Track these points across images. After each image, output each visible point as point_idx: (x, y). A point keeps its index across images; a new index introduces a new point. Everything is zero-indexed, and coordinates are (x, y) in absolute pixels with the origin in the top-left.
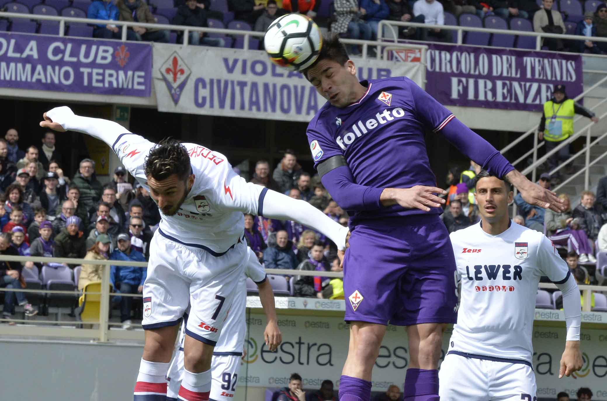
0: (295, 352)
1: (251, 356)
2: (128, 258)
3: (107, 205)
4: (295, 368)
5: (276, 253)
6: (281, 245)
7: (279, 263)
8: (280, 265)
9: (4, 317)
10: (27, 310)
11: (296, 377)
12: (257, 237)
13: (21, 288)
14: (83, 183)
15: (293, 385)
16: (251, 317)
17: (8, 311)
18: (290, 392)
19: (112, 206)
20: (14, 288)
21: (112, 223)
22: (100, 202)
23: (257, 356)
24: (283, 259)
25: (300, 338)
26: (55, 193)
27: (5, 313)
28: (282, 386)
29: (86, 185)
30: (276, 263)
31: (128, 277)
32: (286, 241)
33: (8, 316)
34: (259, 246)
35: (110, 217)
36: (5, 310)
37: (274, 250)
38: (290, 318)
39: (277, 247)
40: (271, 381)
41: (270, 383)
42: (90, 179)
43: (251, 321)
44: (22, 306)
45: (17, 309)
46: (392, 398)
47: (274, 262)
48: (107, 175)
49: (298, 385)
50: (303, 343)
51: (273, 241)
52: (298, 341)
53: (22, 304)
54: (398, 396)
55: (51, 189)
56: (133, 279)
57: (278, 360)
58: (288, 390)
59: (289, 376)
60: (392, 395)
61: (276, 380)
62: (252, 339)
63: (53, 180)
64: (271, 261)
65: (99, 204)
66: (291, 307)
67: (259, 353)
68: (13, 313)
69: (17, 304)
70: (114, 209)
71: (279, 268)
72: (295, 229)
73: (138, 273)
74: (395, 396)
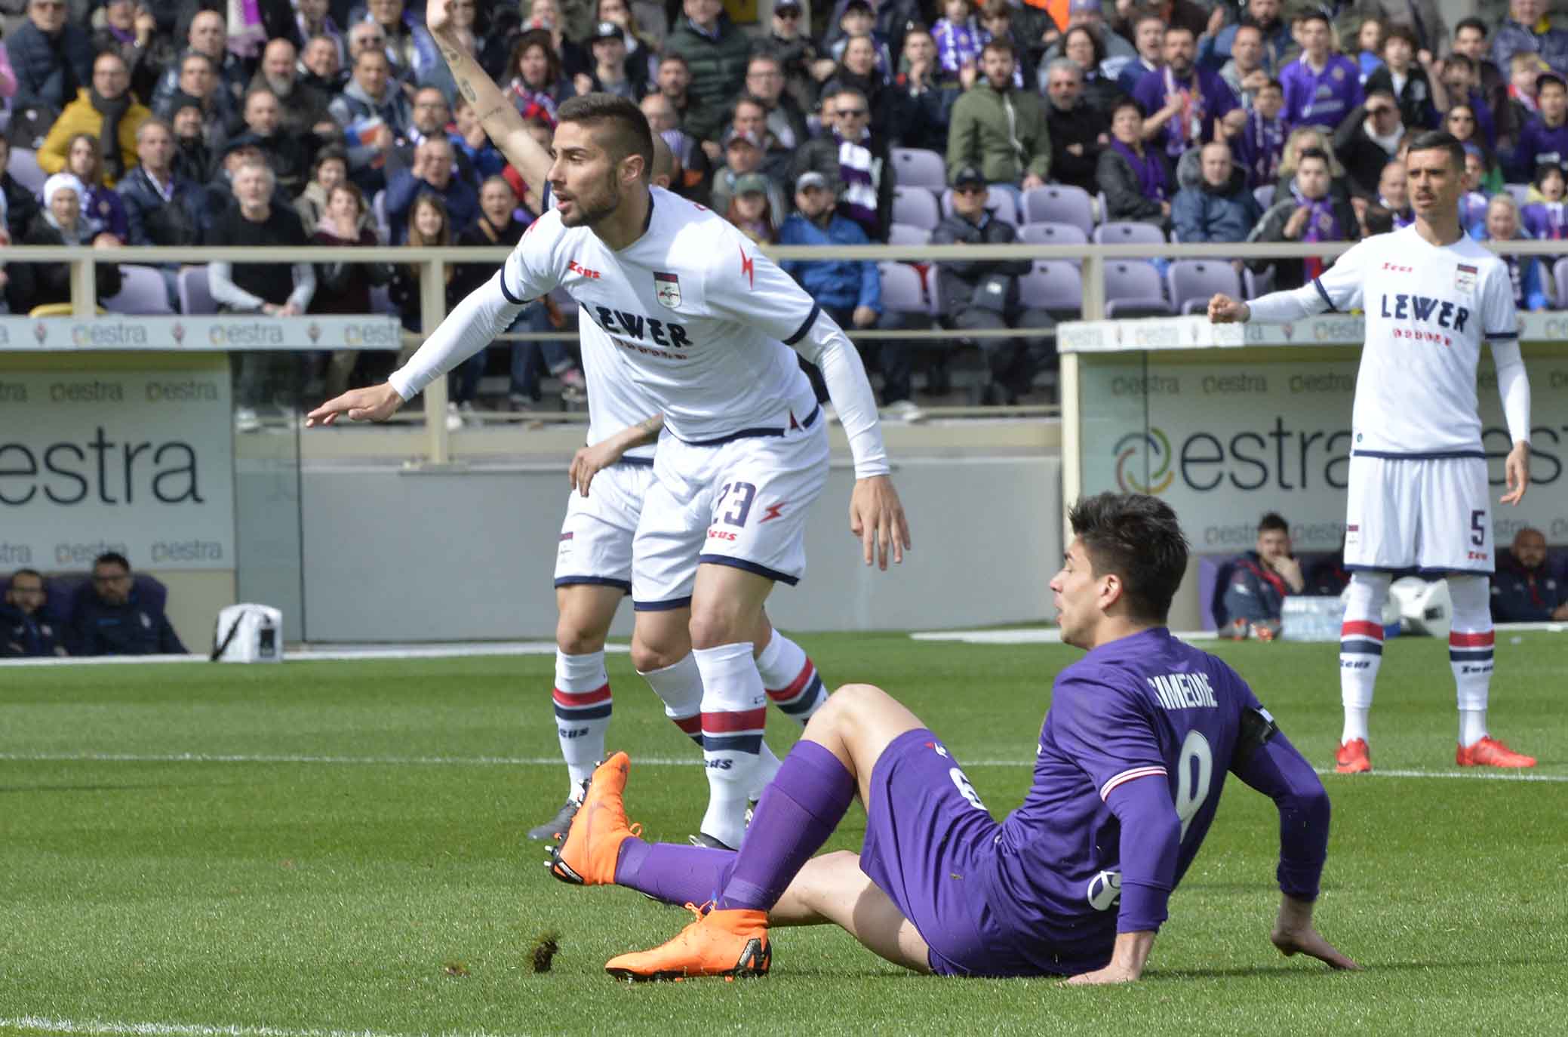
0: (1269, 457)
1: (1156, 476)
2: (824, 236)
3: (758, 102)
4: (1271, 500)
5: (1204, 203)
6: (1214, 181)
7: (1213, 227)
8: (1215, 232)
9: (514, 407)
10: (569, 386)
11: (1273, 522)
12: (1153, 163)
13: (550, 328)
14: (694, 44)
15: (1266, 544)
16: (1150, 374)
17: (523, 393)
18: (1262, 562)
19: (773, 104)
20: (535, 330)
21: (777, 149)
22: (741, 94)
23: (1171, 475)
24: (1223, 216)
25: (1279, 422)
26: (621, 76)
27: (517, 398)
28: (1239, 547)
29: (706, 48)
30: (1205, 229)
31: (827, 287)
32: (1227, 169)
33: (524, 405)
34: (1162, 187)
35: (768, 132)
36: (515, 388)
37: (1197, 194)
38: (1251, 371)
39: (1206, 187)
40: (1212, 536)
41: (1208, 541)
42: (714, 31)
43: (1151, 383)
44: (557, 376)
45: (546, 386)
46: (1526, 563)
47: (1198, 227)
48: (756, 22)
49: (1279, 542)
50: (1289, 434)
51: (1192, 172)
52: (1273, 428)
53: (557, 369)
54: (1539, 555)
55: (611, 67)
56: (842, 292)
57: (1226, 480)
58: (1255, 556)
59: (1256, 521)
60: (1523, 553)
61: (1222, 534)
62: (1155, 431)
63: (613, 44)
64: (1190, 223)
65: (737, 101)
66: (1251, 342)
67: (1175, 465)
68: (537, 397)
69: (545, 373)
70: (780, 111)
71: (1213, 241)
72: (1265, 137)
73: (852, 274)
74: (1531, 557)
